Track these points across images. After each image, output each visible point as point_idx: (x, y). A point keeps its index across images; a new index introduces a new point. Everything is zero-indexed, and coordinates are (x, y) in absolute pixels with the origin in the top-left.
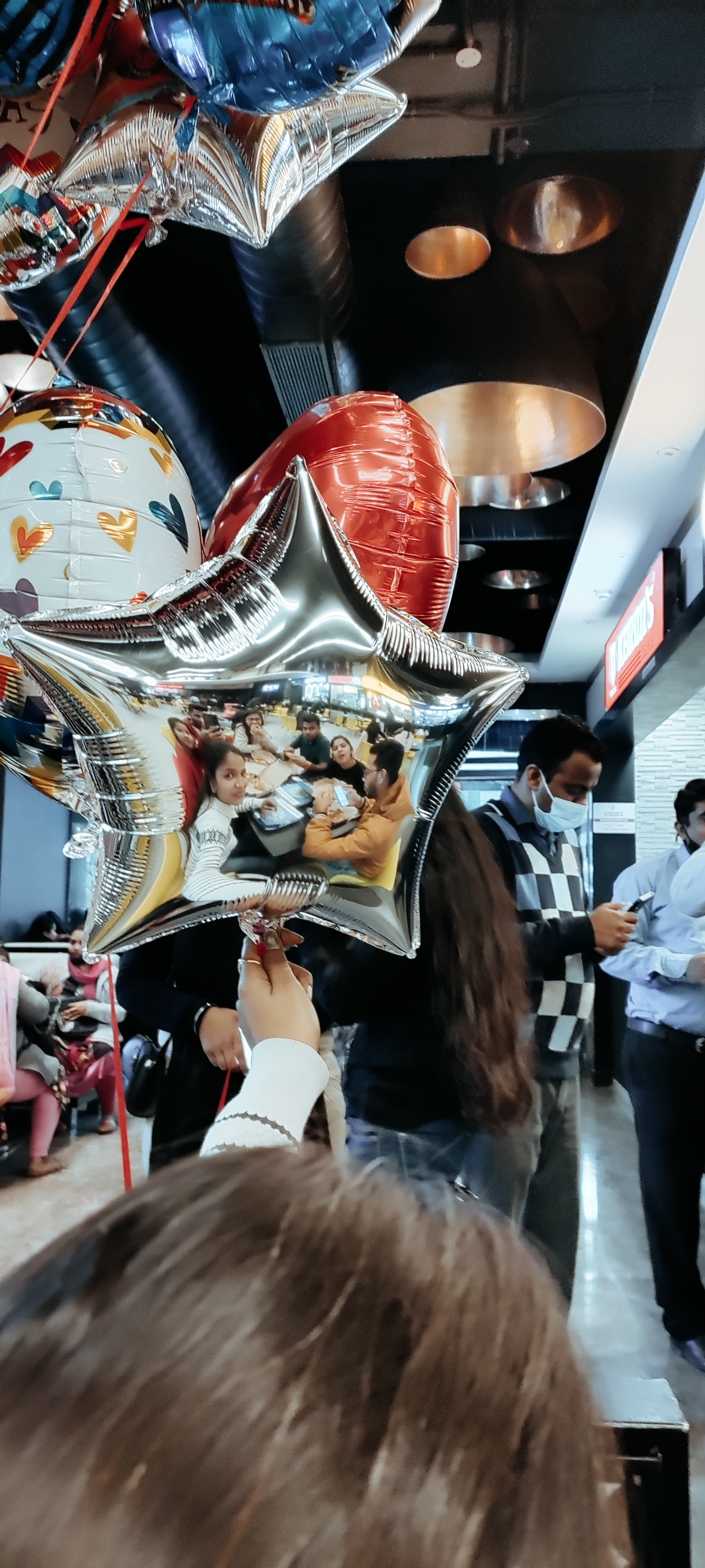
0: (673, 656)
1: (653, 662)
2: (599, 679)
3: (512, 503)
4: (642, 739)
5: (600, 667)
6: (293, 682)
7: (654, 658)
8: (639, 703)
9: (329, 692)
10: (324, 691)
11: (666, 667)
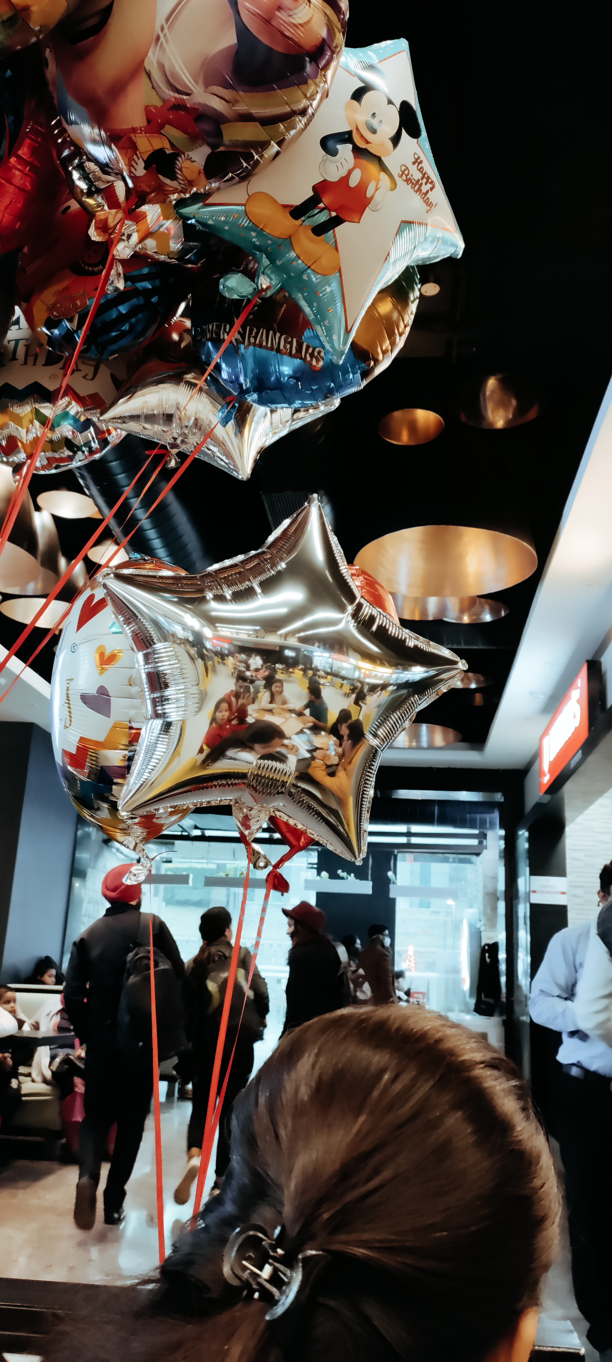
0: (595, 751)
1: (579, 755)
2: (535, 767)
3: (460, 618)
4: (572, 821)
5: (536, 756)
6: (305, 652)
7: (580, 752)
8: (569, 789)
9: (332, 664)
10: (328, 663)
11: (592, 758)
